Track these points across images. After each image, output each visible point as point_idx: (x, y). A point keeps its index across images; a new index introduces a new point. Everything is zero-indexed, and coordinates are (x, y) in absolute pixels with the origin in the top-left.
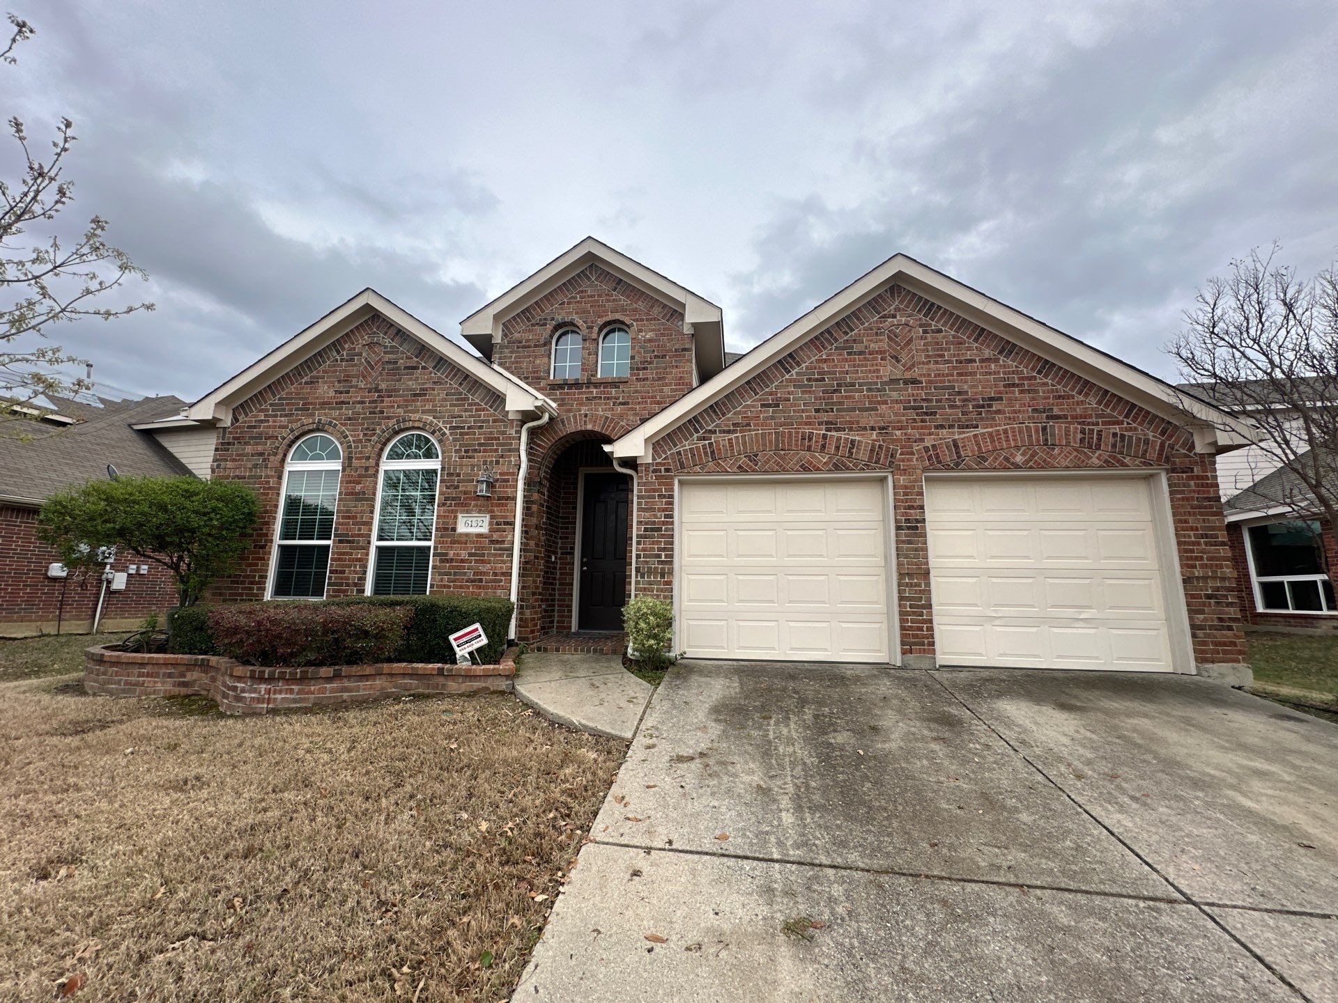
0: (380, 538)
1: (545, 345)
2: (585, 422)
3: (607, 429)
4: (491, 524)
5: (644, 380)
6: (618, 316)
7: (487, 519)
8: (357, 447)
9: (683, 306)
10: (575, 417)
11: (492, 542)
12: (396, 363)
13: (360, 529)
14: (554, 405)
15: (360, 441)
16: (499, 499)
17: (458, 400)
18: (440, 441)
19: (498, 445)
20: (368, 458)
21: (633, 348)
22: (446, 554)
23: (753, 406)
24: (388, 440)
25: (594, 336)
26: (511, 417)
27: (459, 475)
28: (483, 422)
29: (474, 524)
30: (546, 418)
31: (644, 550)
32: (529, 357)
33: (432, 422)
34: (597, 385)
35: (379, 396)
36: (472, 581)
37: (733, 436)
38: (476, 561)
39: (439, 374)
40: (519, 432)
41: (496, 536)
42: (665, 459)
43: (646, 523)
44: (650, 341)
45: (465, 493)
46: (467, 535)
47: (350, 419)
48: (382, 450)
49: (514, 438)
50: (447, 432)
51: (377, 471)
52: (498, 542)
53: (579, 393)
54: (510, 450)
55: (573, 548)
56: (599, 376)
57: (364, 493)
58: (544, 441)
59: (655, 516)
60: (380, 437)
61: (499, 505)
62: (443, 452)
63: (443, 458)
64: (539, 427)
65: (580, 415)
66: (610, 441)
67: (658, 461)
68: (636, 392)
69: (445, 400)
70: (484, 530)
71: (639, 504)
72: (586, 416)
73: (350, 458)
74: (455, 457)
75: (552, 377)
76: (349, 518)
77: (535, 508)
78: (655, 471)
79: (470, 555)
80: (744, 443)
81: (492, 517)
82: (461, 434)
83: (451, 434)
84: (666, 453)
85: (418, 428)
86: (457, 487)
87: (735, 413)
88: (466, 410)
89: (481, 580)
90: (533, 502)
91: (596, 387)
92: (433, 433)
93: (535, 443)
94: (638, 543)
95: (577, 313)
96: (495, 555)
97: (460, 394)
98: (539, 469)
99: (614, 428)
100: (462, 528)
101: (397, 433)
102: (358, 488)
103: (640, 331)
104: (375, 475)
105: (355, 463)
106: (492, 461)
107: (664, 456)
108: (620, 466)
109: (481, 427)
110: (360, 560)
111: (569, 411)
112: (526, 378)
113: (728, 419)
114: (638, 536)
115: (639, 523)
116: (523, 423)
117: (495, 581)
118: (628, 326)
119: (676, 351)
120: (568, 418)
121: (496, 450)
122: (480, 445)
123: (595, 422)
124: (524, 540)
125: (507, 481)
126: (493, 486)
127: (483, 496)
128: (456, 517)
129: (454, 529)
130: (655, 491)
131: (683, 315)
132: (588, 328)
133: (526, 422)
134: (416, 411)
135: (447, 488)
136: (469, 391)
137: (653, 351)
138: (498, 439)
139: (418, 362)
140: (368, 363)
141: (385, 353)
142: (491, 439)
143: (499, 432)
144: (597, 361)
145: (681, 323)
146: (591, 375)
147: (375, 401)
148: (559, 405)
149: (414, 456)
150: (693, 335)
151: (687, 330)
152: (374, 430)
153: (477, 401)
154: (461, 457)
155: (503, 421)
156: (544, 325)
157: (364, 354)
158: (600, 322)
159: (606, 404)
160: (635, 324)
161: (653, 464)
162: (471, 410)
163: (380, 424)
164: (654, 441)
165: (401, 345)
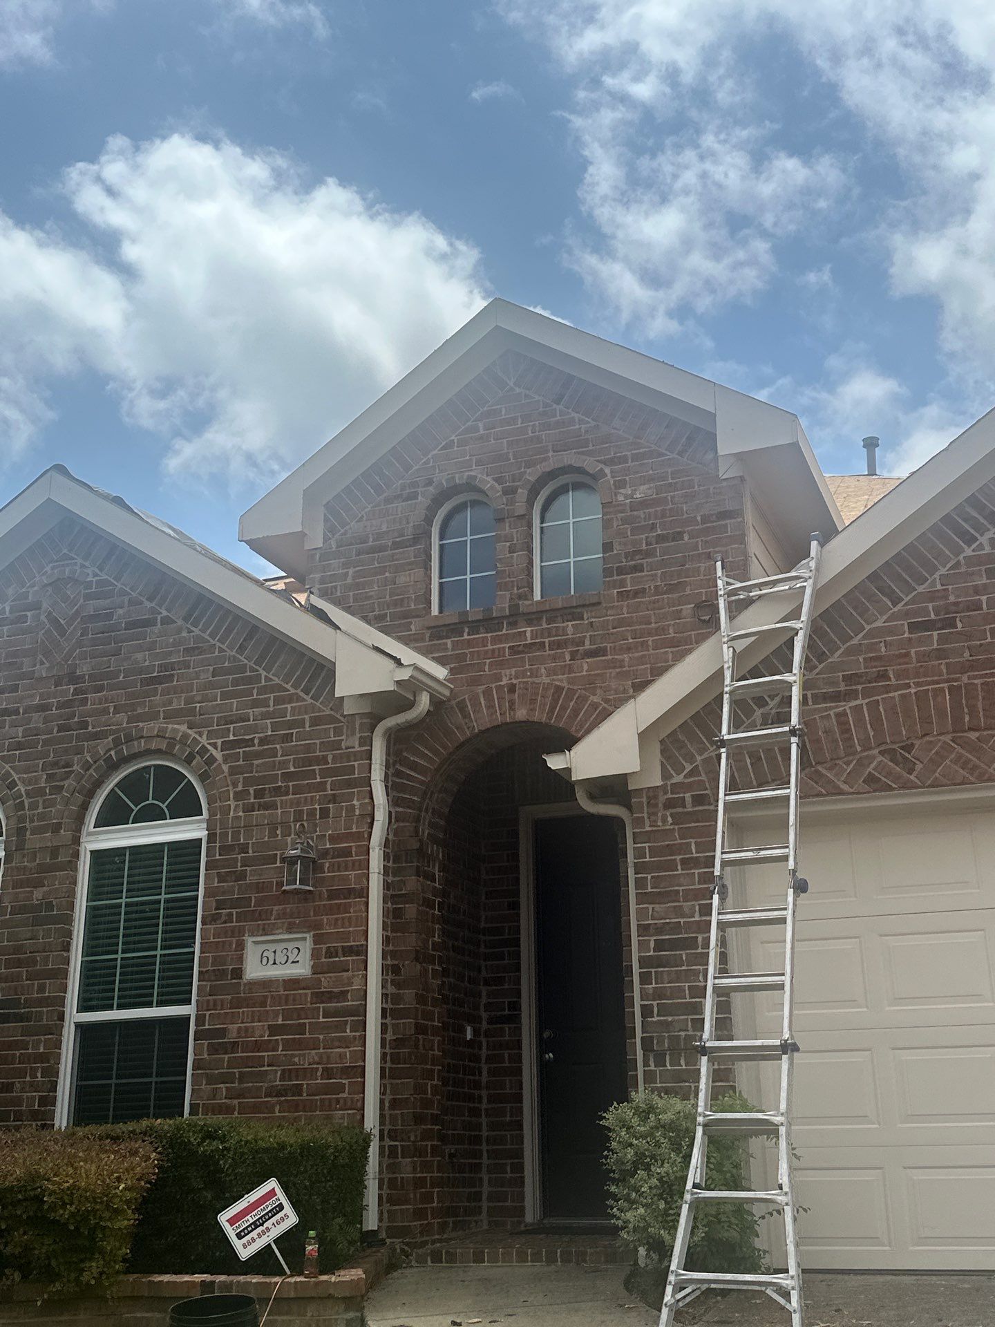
0: (84, 1007)
1: (415, 540)
2: (512, 703)
3: (559, 717)
4: (315, 954)
5: (636, 594)
6: (570, 458)
7: (307, 946)
8: (33, 806)
9: (712, 417)
10: (488, 693)
11: (320, 997)
12: (109, 616)
13: (42, 989)
14: (441, 672)
15: (41, 791)
16: (333, 895)
17: (236, 682)
18: (203, 777)
19: (324, 774)
20: (56, 828)
21: (606, 524)
22: (222, 1033)
23: (891, 631)
24: (98, 784)
25: (520, 508)
26: (348, 710)
27: (244, 848)
28: (291, 724)
29: (281, 958)
30: (424, 702)
31: (658, 994)
32: (383, 570)
33: (185, 736)
34: (533, 618)
35: (76, 692)
36: (279, 1094)
37: (847, 706)
38: (288, 1045)
39: (197, 631)
40: (369, 742)
41: (327, 983)
42: (690, 774)
43: (660, 930)
44: (644, 504)
45: (259, 887)
46: (266, 984)
47: (19, 746)
48: (85, 807)
49: (357, 757)
50: (218, 755)
51: (76, 855)
52: (330, 996)
53: (495, 640)
54: (350, 784)
55: (515, 1006)
56: (537, 596)
57: (50, 906)
58: (424, 756)
59: (679, 912)
60: (80, 778)
61: (331, 910)
62: (210, 802)
63: (212, 813)
64: (410, 726)
65: (499, 688)
66: (566, 742)
67: (678, 779)
68: (621, 623)
69: (211, 685)
70: (302, 969)
71: (640, 883)
72: (512, 689)
73: (20, 832)
74: (235, 809)
75: (435, 611)
76: (19, 963)
77: (411, 910)
78: (669, 804)
79: (274, 1030)
80: (876, 720)
81: (317, 940)
82: (247, 756)
83: (226, 760)
84: (691, 759)
85: (158, 752)
86: (242, 875)
87: (848, 652)
88: (255, 704)
89: (298, 1090)
90: (406, 898)
91: (530, 622)
92: (188, 761)
93: (404, 762)
94: (645, 978)
95: (479, 463)
96: (326, 1028)
97: (242, 669)
98: (417, 820)
99: (576, 712)
100: (254, 970)
101: (113, 767)
102: (38, 894)
103: (620, 484)
104: (72, 865)
105: (33, 841)
106: (312, 813)
107: (688, 767)
108: (592, 797)
109: (288, 737)
110: (43, 1058)
111: (475, 682)
112: (379, 618)
113: (833, 668)
114: (643, 962)
115: (644, 930)
116: (374, 720)
117: (328, 1089)
118: (594, 477)
119: (704, 520)
120: (475, 700)
121: (321, 787)
122: (288, 776)
123: (533, 701)
124: (391, 989)
125: (347, 853)
126: (318, 868)
127: (297, 892)
128: (241, 946)
129: (238, 973)
130: (671, 850)
131: (712, 438)
132: (505, 492)
133: (380, 719)
134: (153, 716)
135: (222, 879)
136: (257, 663)
137: (653, 527)
138: (324, 760)
139: (154, 611)
140: (54, 621)
141: (88, 597)
142: (310, 762)
143: (325, 746)
144: (531, 563)
145: (710, 456)
146: (520, 597)
147: (68, 704)
148: (451, 671)
149: (151, 815)
150: (742, 479)
151: (726, 471)
152: (68, 765)
153: (276, 680)
154: (249, 809)
155: (333, 720)
156: (413, 496)
157: (45, 605)
158: (532, 475)
159: (554, 658)
160: (607, 470)
161: (664, 787)
162: (265, 703)
163: (79, 751)
164: (663, 735)
165: (118, 579)
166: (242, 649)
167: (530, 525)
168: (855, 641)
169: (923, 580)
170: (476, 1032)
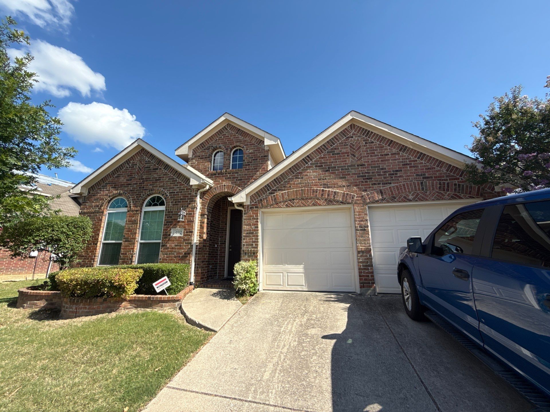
0: (141, 239)
1: (210, 157)
2: (224, 188)
3: (232, 191)
4: (184, 232)
5: (248, 169)
6: (238, 144)
8: (133, 202)
9: (264, 138)
10: (220, 186)
11: (184, 240)
12: (150, 167)
13: (133, 236)
14: (211, 182)
15: (135, 199)
16: (188, 222)
17: (172, 181)
18: (165, 198)
19: (188, 199)
20: (137, 206)
21: (244, 157)
22: (166, 246)
23: (292, 179)
24: (146, 199)
25: (229, 152)
26: (193, 187)
27: (172, 212)
28: (182, 190)
29: (177, 233)
30: (208, 187)
31: (246, 242)
32: (203, 162)
33: (162, 191)
35: (143, 181)
36: (176, 257)
37: (283, 192)
38: (178, 248)
39: (166, 171)
40: (196, 194)
41: (186, 238)
42: (255, 203)
43: (247, 231)
44: (251, 153)
45: (174, 219)
46: (175, 237)
47: (131, 191)
48: (143, 203)
49: (194, 196)
50: (168, 194)
51: (141, 212)
52: (186, 240)
53: (222, 176)
54: (192, 201)
55: (225, 241)
56: (230, 169)
57: (135, 221)
58: (207, 197)
59: (251, 227)
60: (142, 197)
61: (187, 224)
62: (166, 203)
63: (167, 205)
64: (205, 191)
65: (222, 185)
66: (232, 195)
67: (253, 203)
68: (245, 175)
69: (168, 181)
70: (181, 235)
71: (245, 222)
72: (224, 185)
73: (130, 207)
74: (171, 205)
75: (212, 170)
76: (129, 231)
77: (203, 225)
78: (251, 208)
79: (176, 246)
80: (288, 195)
81: (185, 230)
82: (174, 195)
83: (170, 195)
84: (255, 200)
85: (157, 193)
86: (171, 217)
87: (284, 182)
88: (176, 185)
89: (179, 256)
91: (229, 174)
92: (163, 195)
93: (204, 198)
94: (244, 239)
95: (222, 143)
96: (185, 246)
97: (174, 179)
99: (236, 190)
100: (173, 235)
101: (149, 195)
102: (133, 219)
103: (247, 149)
105: (133, 208)
106: (185, 206)
107: (255, 201)
108: (238, 206)
109: (181, 192)
110: (132, 249)
111: (218, 184)
112: (201, 171)
113: (282, 185)
114: (244, 236)
115: (245, 230)
117: (185, 257)
118: (242, 148)
119: (262, 157)
120: (217, 187)
121: (187, 201)
122: (181, 199)
123: (228, 188)
125: (191, 214)
126: (185, 217)
127: (181, 221)
128: (170, 230)
129: (169, 235)
130: (251, 216)
131: (264, 142)
132: (226, 149)
133: (199, 189)
134: (157, 187)
135: (168, 217)
136: (177, 178)
137: (252, 157)
138: (188, 197)
139: (158, 167)
140: (139, 168)
141: (146, 164)
142: (186, 197)
143: (188, 194)
144: (230, 163)
145: (263, 145)
146: (227, 169)
147: (141, 183)
148: (214, 182)
149: (156, 205)
150: (269, 150)
151: (266, 148)
152: (140, 195)
153: (180, 181)
154: (173, 205)
155: (190, 189)
156: (209, 149)
157: (138, 164)
158: (231, 146)
159: (233, 180)
160: (245, 147)
161: (250, 205)
162: (178, 185)
163: (142, 192)
164: (251, 195)
165: (152, 160)
166: (174, 175)
167: (230, 156)
168: (286, 180)
169: (298, 170)
170: (217, 246)
